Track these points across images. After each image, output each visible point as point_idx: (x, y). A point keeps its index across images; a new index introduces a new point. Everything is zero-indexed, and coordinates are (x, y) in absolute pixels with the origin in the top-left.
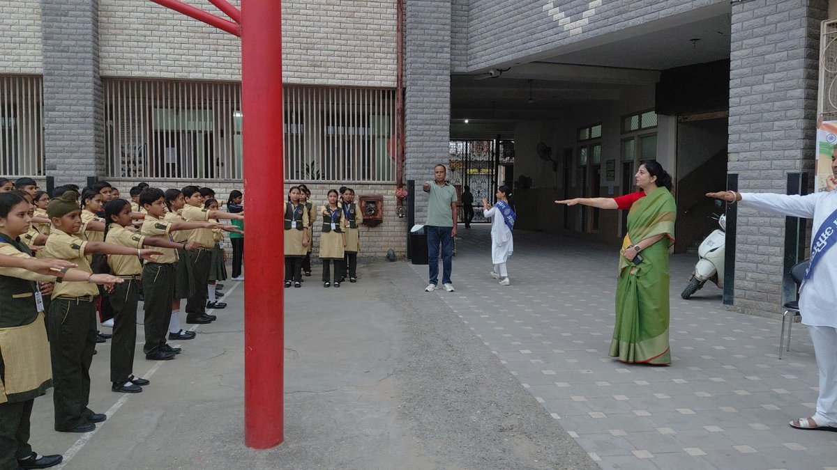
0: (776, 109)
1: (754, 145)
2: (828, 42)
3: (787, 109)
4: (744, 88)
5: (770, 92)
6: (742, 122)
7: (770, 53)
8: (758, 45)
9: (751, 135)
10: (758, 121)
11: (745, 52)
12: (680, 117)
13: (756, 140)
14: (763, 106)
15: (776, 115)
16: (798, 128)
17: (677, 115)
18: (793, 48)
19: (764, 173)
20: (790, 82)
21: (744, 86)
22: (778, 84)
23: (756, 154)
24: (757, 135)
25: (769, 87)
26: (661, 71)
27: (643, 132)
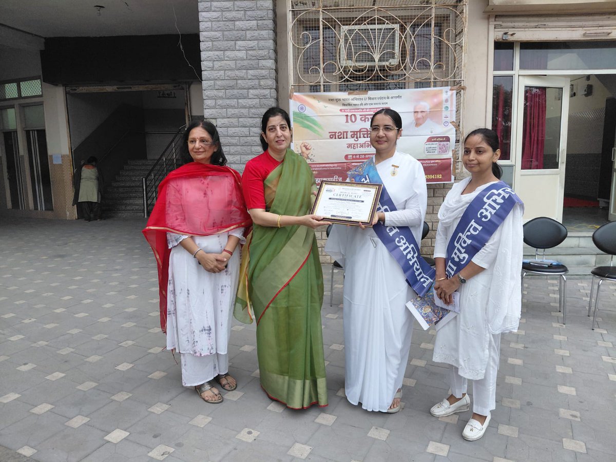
0: (250, 77)
1: (231, 111)
2: (294, 19)
3: (260, 78)
4: (217, 53)
5: (242, 59)
6: (217, 87)
7: (240, 20)
8: (228, 10)
9: (228, 102)
10: (232, 88)
11: (215, 15)
12: (68, 89)
13: (233, 107)
14: (237, 72)
15: (250, 83)
16: (271, 97)
17: (65, 85)
18: (262, 19)
19: (243, 140)
20: (261, 52)
21: (216, 50)
22: (250, 52)
23: (234, 121)
24: (233, 102)
25: (242, 54)
26: (45, 38)
27: (22, 101)
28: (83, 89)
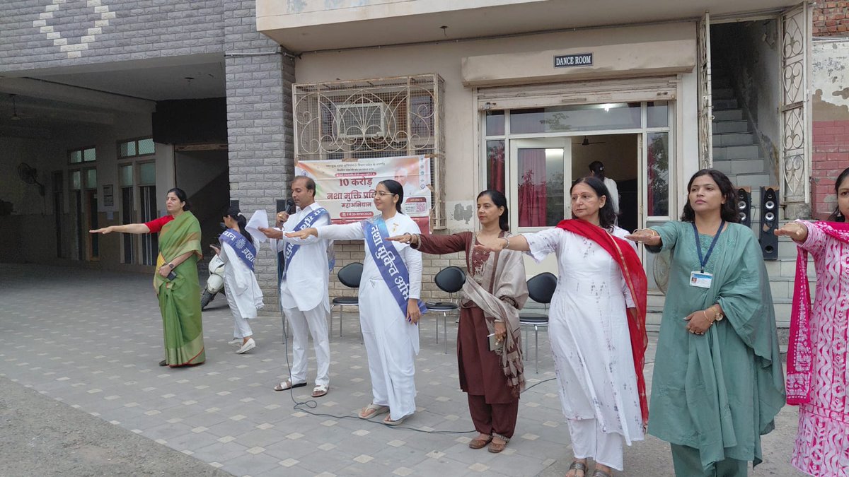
0: (264, 148)
1: (250, 176)
2: (298, 100)
3: (272, 149)
4: (240, 129)
5: (259, 134)
6: (239, 157)
7: (257, 103)
8: (248, 95)
9: (247, 169)
10: (251, 157)
11: (239, 99)
12: (177, 147)
13: (252, 173)
14: (255, 145)
15: (264, 153)
16: (282, 164)
17: (174, 144)
18: (274, 101)
19: (259, 200)
20: (273, 128)
21: (239, 127)
22: (265, 129)
23: (252, 184)
24: (252, 169)
25: (258, 130)
26: (157, 102)
27: (139, 159)
28: (189, 148)
